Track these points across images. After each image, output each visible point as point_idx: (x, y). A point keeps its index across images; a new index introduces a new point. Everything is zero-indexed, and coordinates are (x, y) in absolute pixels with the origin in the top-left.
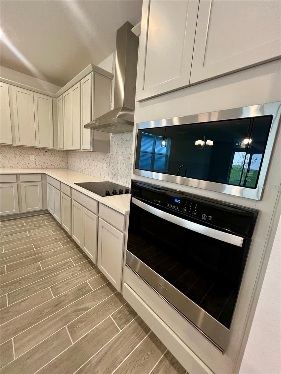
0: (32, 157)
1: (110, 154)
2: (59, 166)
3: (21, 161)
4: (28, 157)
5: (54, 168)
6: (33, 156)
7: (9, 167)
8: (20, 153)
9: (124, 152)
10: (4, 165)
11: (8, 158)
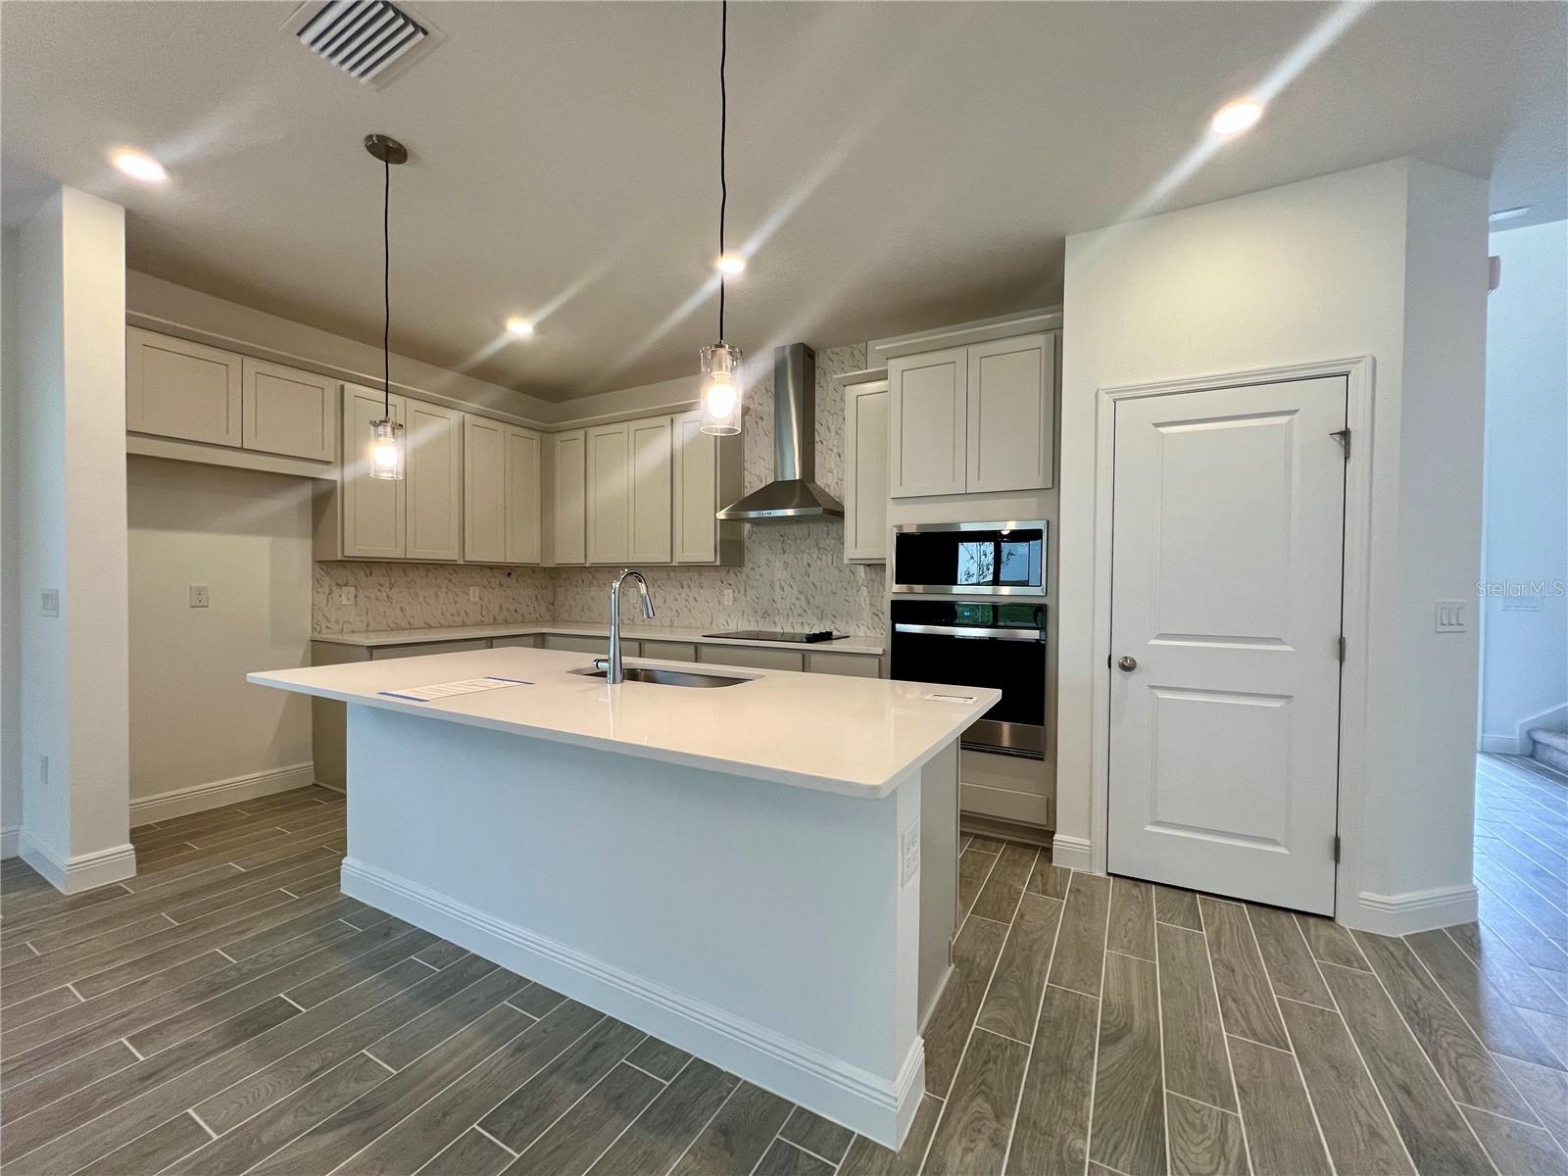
0: (474, 593)
1: (746, 570)
2: (533, 616)
3: (449, 606)
4: (467, 594)
5: (523, 622)
6: (477, 588)
7: (423, 625)
8: (450, 584)
9: (790, 563)
10: (412, 621)
11: (421, 599)
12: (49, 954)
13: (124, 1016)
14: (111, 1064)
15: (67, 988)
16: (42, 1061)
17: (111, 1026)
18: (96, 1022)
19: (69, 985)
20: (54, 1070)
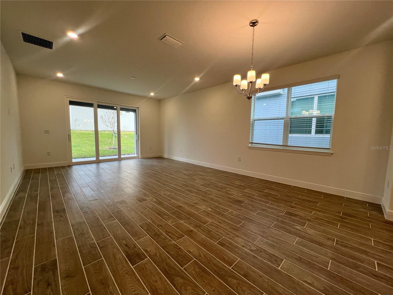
12: (373, 230)
13: (379, 256)
14: (369, 264)
15: (371, 240)
16: (356, 250)
17: (375, 256)
18: (372, 252)
19: (372, 239)
20: (357, 254)
